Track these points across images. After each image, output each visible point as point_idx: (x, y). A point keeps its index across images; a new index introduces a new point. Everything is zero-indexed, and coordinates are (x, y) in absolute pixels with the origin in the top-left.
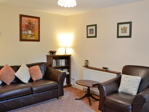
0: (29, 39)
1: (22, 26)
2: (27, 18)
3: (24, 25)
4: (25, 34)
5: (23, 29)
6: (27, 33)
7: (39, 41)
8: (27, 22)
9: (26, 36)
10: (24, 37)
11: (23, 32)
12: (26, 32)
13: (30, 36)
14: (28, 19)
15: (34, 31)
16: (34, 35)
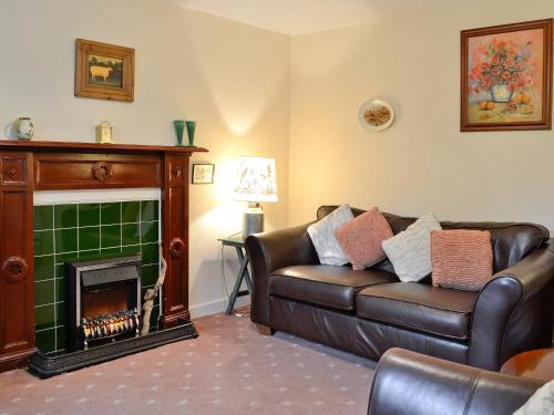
0: (496, 120)
1: (470, 73)
2: (487, 40)
3: (476, 69)
4: (479, 103)
5: (473, 84)
6: (489, 97)
7: (549, 128)
8: (486, 53)
9: (486, 109)
10: (476, 116)
11: (473, 98)
12: (484, 95)
13: (504, 106)
14: (495, 41)
15: (521, 84)
16: (522, 103)
